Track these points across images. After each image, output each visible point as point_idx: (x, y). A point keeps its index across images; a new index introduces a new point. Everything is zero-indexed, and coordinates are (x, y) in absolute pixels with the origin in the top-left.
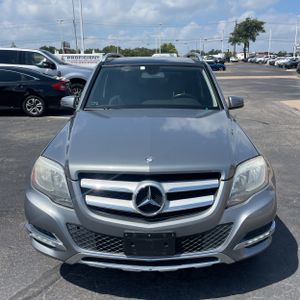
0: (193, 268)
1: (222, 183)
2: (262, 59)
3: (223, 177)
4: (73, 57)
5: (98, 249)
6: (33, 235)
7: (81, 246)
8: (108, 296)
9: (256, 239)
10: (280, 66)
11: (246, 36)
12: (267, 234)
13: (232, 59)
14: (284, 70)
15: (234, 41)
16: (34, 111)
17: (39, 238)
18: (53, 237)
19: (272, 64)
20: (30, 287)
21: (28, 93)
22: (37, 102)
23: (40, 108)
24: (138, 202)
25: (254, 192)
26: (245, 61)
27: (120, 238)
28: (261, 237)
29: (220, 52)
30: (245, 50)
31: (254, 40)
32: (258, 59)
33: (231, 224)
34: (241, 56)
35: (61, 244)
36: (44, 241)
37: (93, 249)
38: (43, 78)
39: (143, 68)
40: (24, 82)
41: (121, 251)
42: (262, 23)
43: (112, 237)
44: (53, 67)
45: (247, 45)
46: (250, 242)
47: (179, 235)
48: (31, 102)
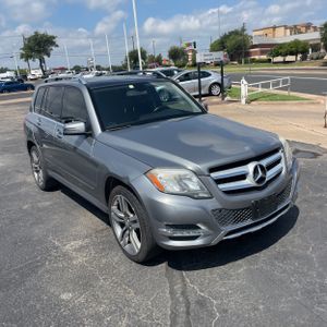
11: (39, 52)
13: (29, 77)
30: (41, 66)
31: (49, 55)
42: (53, 37)
45: (42, 61)
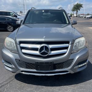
0: (60, 75)
1: (70, 45)
2: (82, 16)
3: (70, 43)
4: (23, 15)
5: (26, 68)
6: (5, 64)
7: (21, 67)
8: (30, 85)
9: (82, 65)
10: (88, 18)
11: (77, 9)
12: (85, 63)
13: (73, 16)
14: (89, 19)
15: (73, 10)
16: (10, 30)
17: (6, 65)
18: (11, 64)
19: (85, 17)
20: (4, 82)
21: (8, 24)
22: (11, 27)
23: (12, 29)
24: (40, 51)
25: (81, 49)
26: (77, 16)
27: (34, 64)
28: (84, 64)
29: (69, 14)
30: (77, 13)
31: (79, 10)
32: (81, 16)
33: (73, 59)
34: (75, 15)
35: (14, 66)
36: (8, 66)
37: (25, 68)
38: (13, 20)
39: (43, 11)
40: (7, 21)
41: (35, 69)
42: (82, 5)
43: (31, 64)
44: (16, 17)
45: (77, 12)
46: (80, 66)
47: (55, 63)
48: (9, 27)
